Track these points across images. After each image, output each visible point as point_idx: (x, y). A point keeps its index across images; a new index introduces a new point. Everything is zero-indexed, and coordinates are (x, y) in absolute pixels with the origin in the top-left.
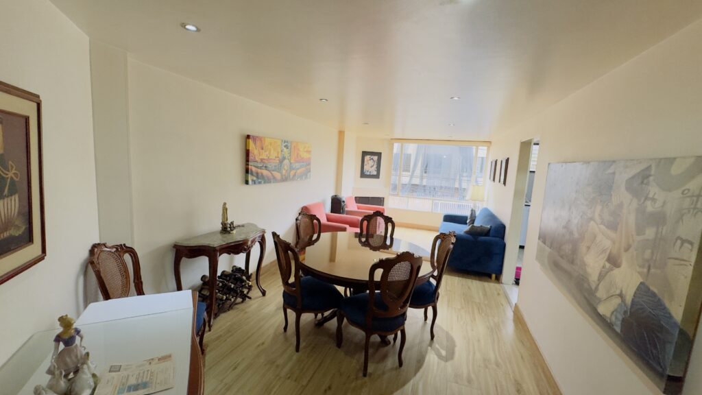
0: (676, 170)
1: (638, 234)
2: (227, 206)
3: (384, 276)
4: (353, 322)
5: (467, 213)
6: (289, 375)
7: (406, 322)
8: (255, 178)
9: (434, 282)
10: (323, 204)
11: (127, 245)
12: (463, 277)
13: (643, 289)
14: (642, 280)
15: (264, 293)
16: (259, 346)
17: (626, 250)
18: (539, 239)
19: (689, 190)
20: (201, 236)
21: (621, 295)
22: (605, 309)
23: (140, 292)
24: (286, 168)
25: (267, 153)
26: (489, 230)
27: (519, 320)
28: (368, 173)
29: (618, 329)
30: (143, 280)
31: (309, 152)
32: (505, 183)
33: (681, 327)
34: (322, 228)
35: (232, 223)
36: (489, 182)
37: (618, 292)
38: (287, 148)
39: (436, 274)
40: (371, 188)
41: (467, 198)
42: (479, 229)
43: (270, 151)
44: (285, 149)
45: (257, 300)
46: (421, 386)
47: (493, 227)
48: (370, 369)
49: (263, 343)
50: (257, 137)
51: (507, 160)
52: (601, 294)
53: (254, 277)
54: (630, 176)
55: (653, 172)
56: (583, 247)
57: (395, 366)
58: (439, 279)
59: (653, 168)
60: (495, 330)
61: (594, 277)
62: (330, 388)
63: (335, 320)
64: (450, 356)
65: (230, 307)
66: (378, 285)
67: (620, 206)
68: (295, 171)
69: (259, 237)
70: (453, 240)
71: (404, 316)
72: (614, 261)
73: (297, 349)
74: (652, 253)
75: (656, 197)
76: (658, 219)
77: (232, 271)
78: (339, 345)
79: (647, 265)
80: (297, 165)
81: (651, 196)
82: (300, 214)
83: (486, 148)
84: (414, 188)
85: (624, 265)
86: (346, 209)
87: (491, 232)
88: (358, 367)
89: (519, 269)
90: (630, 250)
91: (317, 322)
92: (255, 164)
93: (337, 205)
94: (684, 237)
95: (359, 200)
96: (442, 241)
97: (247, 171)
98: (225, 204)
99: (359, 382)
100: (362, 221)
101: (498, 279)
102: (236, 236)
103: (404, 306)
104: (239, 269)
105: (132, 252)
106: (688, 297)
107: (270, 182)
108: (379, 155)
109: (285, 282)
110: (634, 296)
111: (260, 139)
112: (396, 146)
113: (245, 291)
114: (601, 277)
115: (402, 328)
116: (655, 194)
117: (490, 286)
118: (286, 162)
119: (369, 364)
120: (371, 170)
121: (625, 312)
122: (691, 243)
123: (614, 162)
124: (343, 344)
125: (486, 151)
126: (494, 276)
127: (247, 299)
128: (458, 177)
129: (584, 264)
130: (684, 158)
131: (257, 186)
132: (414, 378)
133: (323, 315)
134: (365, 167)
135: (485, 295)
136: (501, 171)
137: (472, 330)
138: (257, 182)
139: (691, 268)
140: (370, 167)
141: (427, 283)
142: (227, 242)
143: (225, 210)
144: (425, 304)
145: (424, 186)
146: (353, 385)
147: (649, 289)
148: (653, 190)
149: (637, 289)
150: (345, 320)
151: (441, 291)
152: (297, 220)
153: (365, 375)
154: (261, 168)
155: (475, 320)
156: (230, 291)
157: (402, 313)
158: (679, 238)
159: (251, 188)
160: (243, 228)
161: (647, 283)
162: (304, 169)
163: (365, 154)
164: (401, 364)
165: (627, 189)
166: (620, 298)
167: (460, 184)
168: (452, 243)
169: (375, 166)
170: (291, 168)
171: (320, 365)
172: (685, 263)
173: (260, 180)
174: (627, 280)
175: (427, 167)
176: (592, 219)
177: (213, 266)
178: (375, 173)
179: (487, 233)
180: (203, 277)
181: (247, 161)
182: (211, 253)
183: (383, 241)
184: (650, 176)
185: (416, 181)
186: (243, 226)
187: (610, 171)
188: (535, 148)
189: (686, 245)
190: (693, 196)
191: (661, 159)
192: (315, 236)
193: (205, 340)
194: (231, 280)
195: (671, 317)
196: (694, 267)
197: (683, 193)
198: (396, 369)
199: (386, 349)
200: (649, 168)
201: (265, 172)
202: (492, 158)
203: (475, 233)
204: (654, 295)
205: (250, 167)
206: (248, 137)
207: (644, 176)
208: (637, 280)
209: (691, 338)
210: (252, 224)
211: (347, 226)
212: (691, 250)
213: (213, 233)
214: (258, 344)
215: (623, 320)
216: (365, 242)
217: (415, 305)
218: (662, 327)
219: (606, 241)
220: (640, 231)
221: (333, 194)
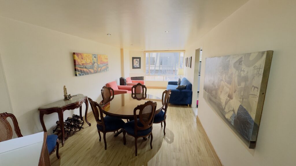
0: (251, 58)
1: (239, 86)
2: (66, 87)
3: (140, 112)
4: (129, 134)
5: (177, 80)
6: (101, 162)
7: (153, 130)
8: (80, 73)
9: (164, 111)
10: (116, 82)
11: (8, 113)
12: (177, 107)
13: (241, 108)
14: (240, 104)
15: (90, 125)
16: (87, 150)
17: (235, 92)
18: (204, 89)
19: (256, 66)
20: (53, 103)
21: (233, 111)
22: (228, 116)
23: (20, 135)
24: (96, 67)
25: (85, 61)
26: (186, 87)
27: (198, 122)
28: (136, 67)
29: (233, 124)
30: (20, 128)
31: (107, 59)
32: (191, 67)
33: (255, 122)
34: (114, 93)
35: (70, 95)
36: (185, 67)
37: (232, 109)
38: (95, 58)
39: (164, 107)
40: (137, 73)
41: (177, 74)
42: (182, 87)
43: (87, 59)
44: (94, 58)
45: (87, 128)
46: (160, 156)
47: (187, 86)
48: (138, 152)
49: (89, 148)
50: (79, 53)
51: (191, 58)
52: (226, 110)
53: (84, 119)
54: (235, 62)
55: (243, 60)
56: (219, 92)
57: (149, 149)
58: (165, 110)
59: (243, 57)
60: (189, 127)
61: (223, 104)
62: (121, 164)
63: (122, 133)
64: (172, 140)
65: (74, 133)
66: (138, 116)
67: (232, 74)
68: (101, 68)
69: (84, 100)
70: (170, 93)
71: (151, 128)
72: (230, 97)
73: (106, 148)
74: (244, 93)
75: (244, 70)
76: (246, 79)
77: (73, 117)
78: (125, 144)
79: (242, 98)
80: (101, 65)
81: (243, 69)
82: (103, 88)
83: (183, 53)
84: (157, 72)
85: (234, 98)
86: (127, 83)
87: (186, 88)
88: (133, 152)
89: (198, 101)
90: (236, 92)
91: (115, 135)
92: (80, 66)
93: (122, 81)
94: (255, 86)
95: (133, 78)
96: (166, 94)
97: (75, 70)
98: (65, 86)
99: (134, 159)
100: (132, 88)
101: (190, 106)
102: (73, 101)
103: (151, 124)
104: (76, 116)
105: (12, 116)
106: (257, 110)
107: (89, 74)
108: (140, 58)
109: (97, 120)
110: (238, 110)
111: (81, 54)
112: (147, 54)
113: (80, 125)
114: (226, 103)
115: (151, 133)
116: (244, 68)
117: (187, 109)
118: (96, 64)
119: (138, 150)
120: (137, 65)
121: (235, 117)
122: (257, 88)
123: (229, 56)
124: (127, 143)
125: (183, 54)
126: (189, 105)
127: (82, 129)
128: (174, 66)
129: (220, 99)
130: (254, 53)
131: (82, 77)
132: (157, 153)
133: (117, 131)
134: (134, 64)
135: (185, 113)
136: (189, 62)
137: (181, 129)
138: (81, 74)
139: (258, 98)
140: (136, 64)
141: (161, 112)
142: (67, 104)
143: (65, 89)
144: (161, 121)
145: (161, 70)
146: (131, 160)
147: (243, 107)
148: (243, 67)
149: (239, 108)
150: (126, 133)
151: (167, 114)
152: (102, 90)
153: (136, 155)
154: (82, 68)
155: (182, 124)
156: (72, 126)
157: (150, 127)
158: (253, 86)
159: (78, 77)
160: (75, 97)
161: (242, 105)
162: (105, 67)
163: (133, 58)
164: (151, 148)
165: (234, 67)
166: (233, 112)
167: (175, 68)
168: (170, 95)
169: (138, 63)
170: (98, 67)
171: (116, 154)
172: (255, 96)
173: (83, 74)
174: (235, 104)
175: (161, 62)
176: (222, 80)
177: (61, 117)
178: (139, 66)
179: (185, 88)
180: (57, 122)
181: (75, 65)
182: (60, 111)
183: (142, 96)
184: (242, 61)
185: (157, 68)
186: (76, 96)
187: (228, 60)
188: (201, 52)
189: (256, 89)
190: (257, 69)
191: (246, 54)
192: (112, 97)
193: (59, 152)
194: (72, 121)
195: (251, 118)
196: (259, 98)
197: (254, 68)
198: (150, 150)
199: (145, 142)
200: (242, 58)
201: (85, 70)
202: (186, 57)
203: (180, 88)
204: (245, 110)
205: (77, 68)
206: (74, 53)
207: (240, 62)
208: (239, 104)
209: (258, 126)
210: (81, 94)
211: (127, 91)
212: (258, 91)
213: (60, 101)
214: (87, 149)
215: (235, 120)
216: (134, 97)
217: (156, 122)
218: (248, 122)
219: (227, 89)
220: (239, 84)
221: (121, 77)
